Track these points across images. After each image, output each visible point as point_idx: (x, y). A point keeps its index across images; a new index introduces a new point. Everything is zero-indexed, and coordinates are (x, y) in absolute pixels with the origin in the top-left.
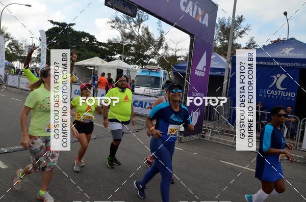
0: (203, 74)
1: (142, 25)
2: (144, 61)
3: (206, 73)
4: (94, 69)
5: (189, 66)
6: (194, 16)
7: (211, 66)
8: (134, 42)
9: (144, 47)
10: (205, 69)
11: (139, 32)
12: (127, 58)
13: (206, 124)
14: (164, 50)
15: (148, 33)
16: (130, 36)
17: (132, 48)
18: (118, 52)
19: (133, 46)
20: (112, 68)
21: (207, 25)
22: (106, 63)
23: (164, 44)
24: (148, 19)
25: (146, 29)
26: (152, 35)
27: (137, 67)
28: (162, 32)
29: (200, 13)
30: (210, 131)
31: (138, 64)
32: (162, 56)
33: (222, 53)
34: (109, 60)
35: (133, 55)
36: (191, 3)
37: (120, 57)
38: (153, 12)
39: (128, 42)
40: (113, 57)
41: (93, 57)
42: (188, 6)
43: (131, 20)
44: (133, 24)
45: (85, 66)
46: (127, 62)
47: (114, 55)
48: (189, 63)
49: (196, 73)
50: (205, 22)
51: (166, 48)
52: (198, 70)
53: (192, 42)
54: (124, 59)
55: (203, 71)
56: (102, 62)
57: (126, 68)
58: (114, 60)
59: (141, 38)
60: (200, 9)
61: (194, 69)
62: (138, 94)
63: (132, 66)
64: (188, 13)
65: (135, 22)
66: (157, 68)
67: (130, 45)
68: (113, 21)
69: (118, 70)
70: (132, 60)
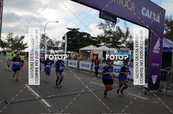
0: (158, 52)
1: (116, 26)
2: (118, 46)
3: (160, 51)
4: (90, 52)
5: (149, 47)
6: (150, 18)
7: (163, 47)
8: (112, 36)
9: (118, 38)
10: (159, 48)
11: (114, 30)
12: (108, 45)
13: (162, 83)
14: (129, 38)
15: (120, 30)
16: (110, 32)
17: (111, 39)
18: (103, 42)
19: (111, 37)
20: (100, 51)
21: (159, 22)
22: (97, 48)
23: (129, 35)
24: (119, 22)
25: (118, 28)
26: (122, 31)
27: (114, 49)
28: (127, 28)
29: (154, 15)
30: (164, 87)
31: (114, 48)
32: (129, 42)
33: (168, 37)
34: (98, 46)
35: (111, 42)
36: (148, 11)
37: (104, 44)
38: (126, 18)
39: (108, 35)
40: (100, 44)
41: (89, 45)
42: (147, 13)
43: (109, 24)
44: (111, 25)
45: (85, 50)
46: (108, 47)
47: (101, 43)
48: (148, 46)
49: (153, 52)
50: (158, 20)
51: (131, 37)
52: (155, 50)
53: (150, 33)
54: (106, 45)
55: (158, 50)
56: (95, 48)
57: (108, 50)
58: (101, 46)
59: (116, 33)
60: (154, 13)
61: (152, 49)
62: (117, 65)
63: (111, 49)
64: (147, 17)
65: (112, 24)
66: (127, 50)
67: (109, 37)
68: (100, 25)
69: (103, 51)
70: (111, 46)
